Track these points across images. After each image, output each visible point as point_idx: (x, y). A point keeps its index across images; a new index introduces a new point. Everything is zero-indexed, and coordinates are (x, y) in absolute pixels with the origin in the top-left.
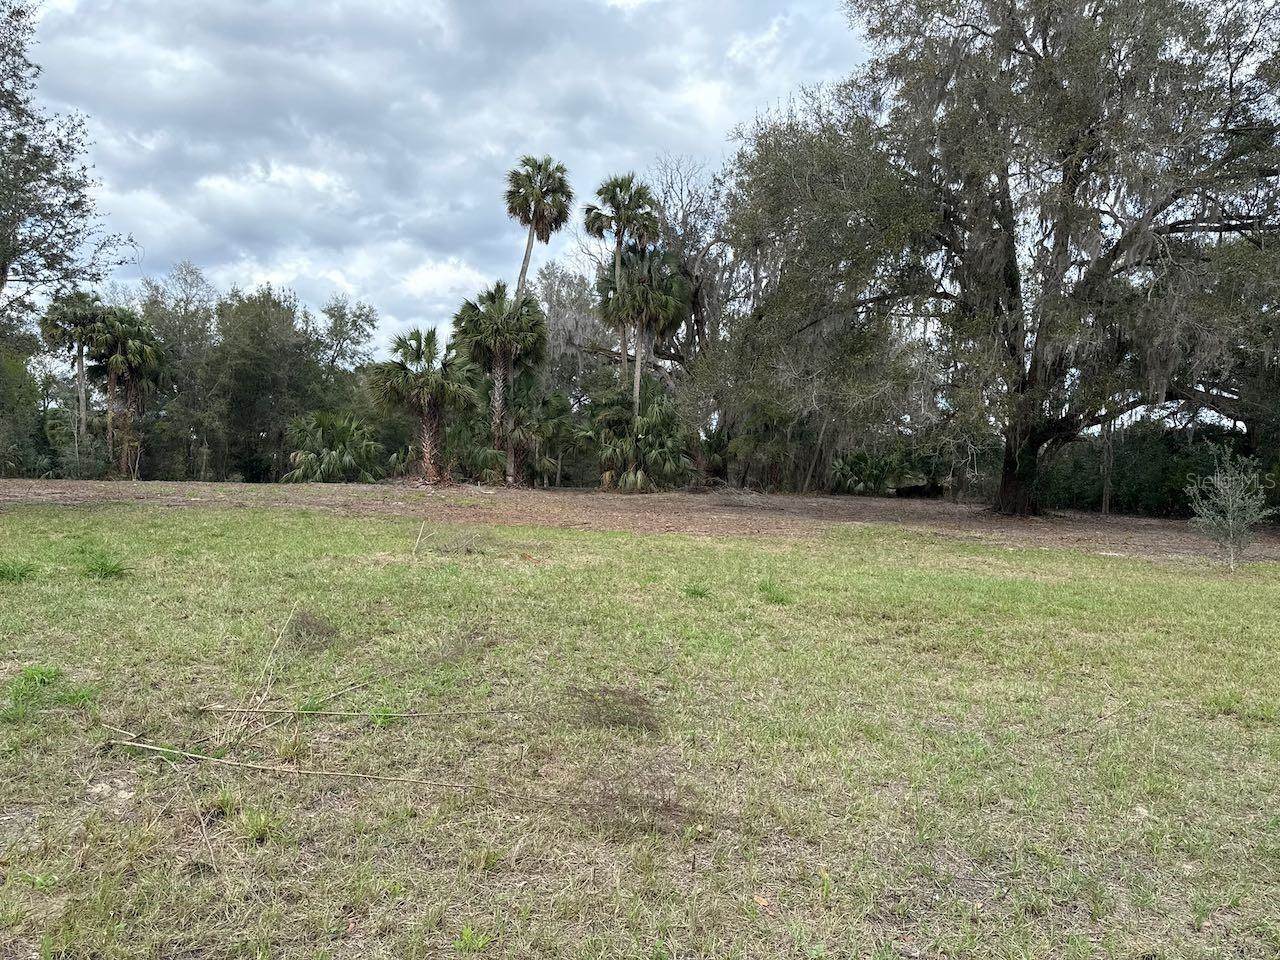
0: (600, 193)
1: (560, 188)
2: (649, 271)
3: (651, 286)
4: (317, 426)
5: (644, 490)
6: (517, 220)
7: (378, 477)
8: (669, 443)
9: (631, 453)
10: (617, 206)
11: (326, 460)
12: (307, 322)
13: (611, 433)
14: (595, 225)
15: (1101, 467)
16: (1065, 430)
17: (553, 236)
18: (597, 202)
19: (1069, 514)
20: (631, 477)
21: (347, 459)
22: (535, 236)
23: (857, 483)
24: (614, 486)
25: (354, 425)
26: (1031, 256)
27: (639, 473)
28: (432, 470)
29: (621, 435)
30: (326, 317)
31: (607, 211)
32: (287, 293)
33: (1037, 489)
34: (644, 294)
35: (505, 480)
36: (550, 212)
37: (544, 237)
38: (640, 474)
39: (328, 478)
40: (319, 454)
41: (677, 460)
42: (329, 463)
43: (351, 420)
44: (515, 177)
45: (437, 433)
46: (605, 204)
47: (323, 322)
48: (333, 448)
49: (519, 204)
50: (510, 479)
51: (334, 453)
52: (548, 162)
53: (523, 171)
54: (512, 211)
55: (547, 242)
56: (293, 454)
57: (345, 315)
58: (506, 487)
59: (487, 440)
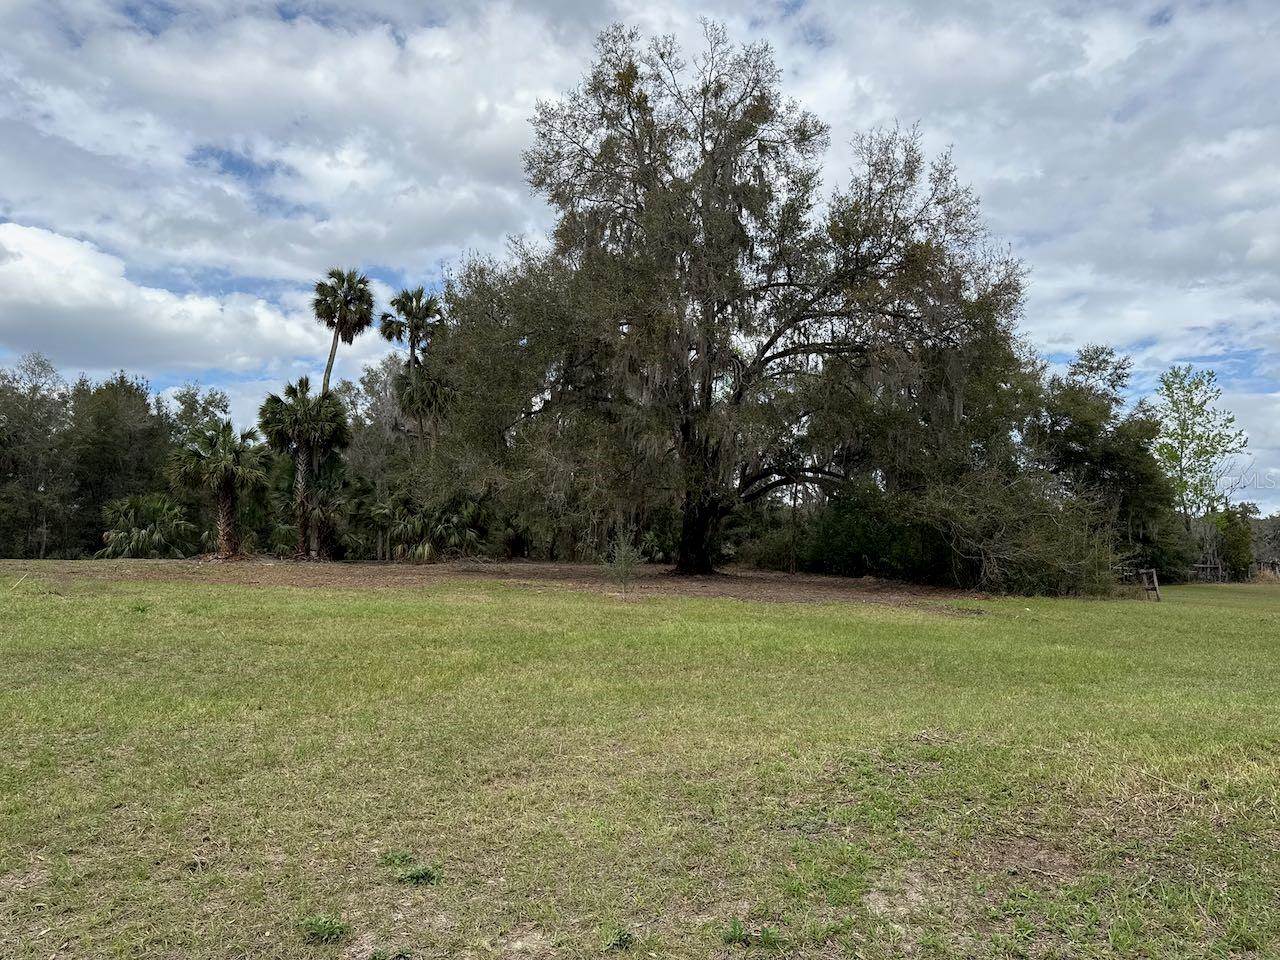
0: (392, 303)
1: (365, 299)
4: (130, 507)
5: (431, 560)
6: (324, 324)
7: (188, 554)
8: (455, 519)
10: (409, 314)
11: (135, 538)
12: (159, 408)
14: (390, 330)
17: (357, 339)
18: (393, 311)
20: (420, 548)
21: (156, 537)
22: (340, 337)
24: (404, 558)
25: (166, 506)
27: (427, 545)
28: (225, 544)
29: (411, 513)
30: (178, 403)
31: (402, 318)
32: (140, 381)
34: (434, 388)
35: (308, 554)
36: (353, 318)
37: (348, 339)
38: (427, 547)
39: (137, 554)
40: (129, 532)
41: (462, 532)
42: (138, 541)
43: (164, 503)
44: (322, 288)
45: (231, 512)
46: (399, 311)
47: (174, 408)
48: (144, 527)
49: (324, 311)
50: (313, 553)
51: (143, 531)
52: (352, 275)
53: (330, 282)
54: (319, 315)
55: (351, 343)
56: (106, 533)
57: (197, 401)
58: (309, 561)
59: (290, 518)
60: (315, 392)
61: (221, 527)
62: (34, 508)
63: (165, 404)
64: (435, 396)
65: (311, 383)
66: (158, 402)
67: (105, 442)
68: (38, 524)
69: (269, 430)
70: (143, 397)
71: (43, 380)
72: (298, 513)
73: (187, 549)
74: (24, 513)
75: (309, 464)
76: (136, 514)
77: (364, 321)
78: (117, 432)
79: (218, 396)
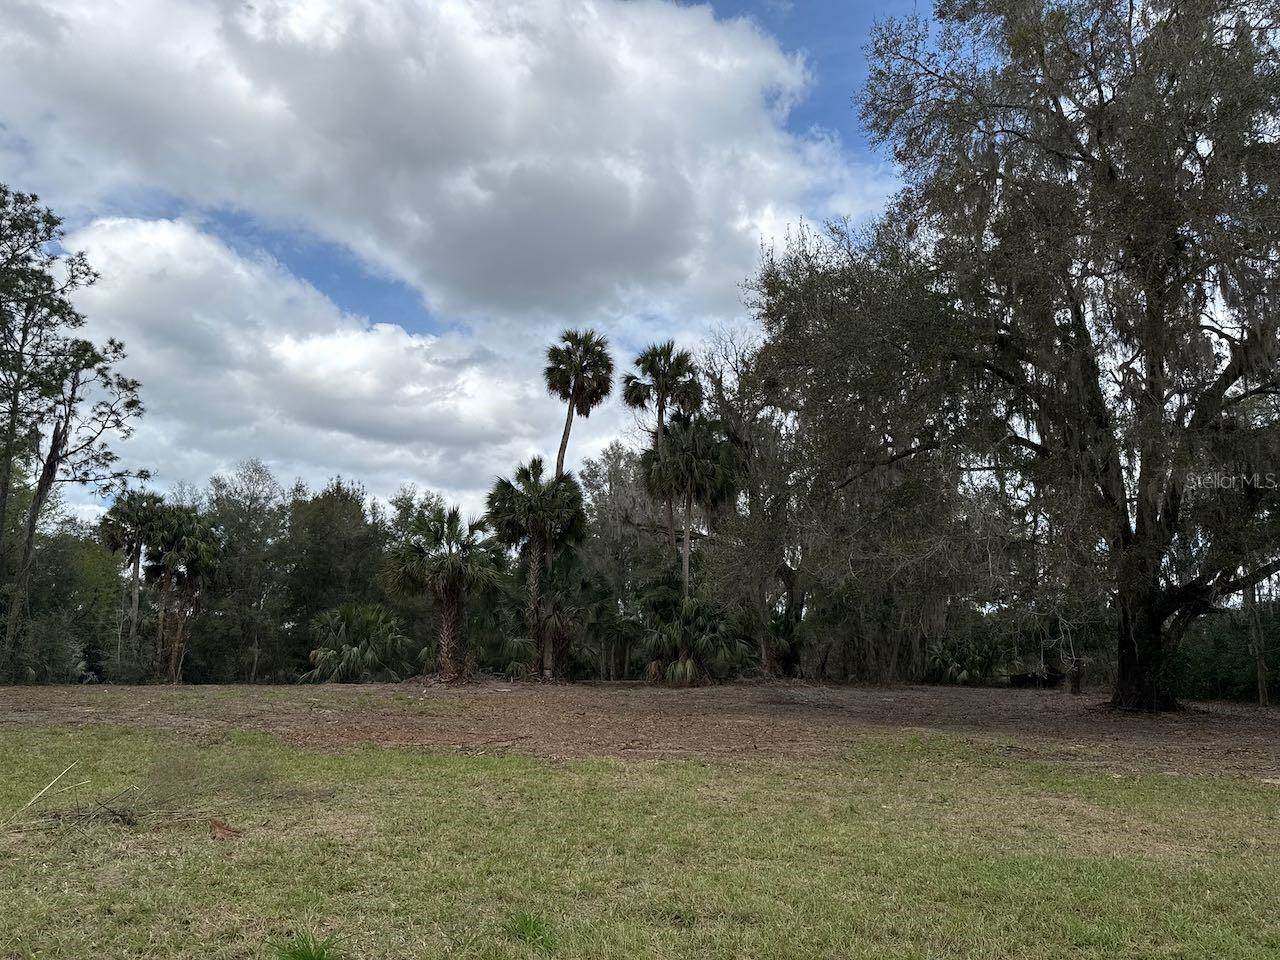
0: (638, 363)
1: (603, 363)
2: (694, 440)
3: (695, 454)
4: (342, 619)
5: (693, 684)
6: (557, 396)
7: (403, 676)
8: (722, 627)
9: (679, 639)
10: (655, 373)
11: (346, 657)
12: (374, 514)
13: (658, 617)
14: (635, 396)
15: (1250, 646)
16: (1195, 598)
17: (594, 411)
18: (637, 372)
19: (1214, 707)
20: (680, 666)
21: (369, 655)
22: (575, 410)
23: (960, 670)
24: (661, 680)
25: (381, 617)
26: (1116, 382)
27: (688, 662)
28: (449, 665)
29: (667, 619)
30: (394, 508)
31: (647, 380)
32: (356, 486)
33: (1165, 675)
34: (688, 463)
35: (542, 674)
36: (590, 387)
37: (584, 411)
38: (689, 664)
39: (349, 676)
40: (339, 649)
41: (731, 647)
42: (349, 661)
43: (379, 613)
44: (554, 354)
45: (456, 623)
46: (644, 373)
47: (390, 513)
48: (355, 643)
49: (557, 380)
50: (548, 673)
51: (355, 649)
52: (589, 337)
53: (562, 346)
54: (552, 387)
55: (587, 416)
56: (313, 652)
57: (412, 506)
58: (544, 683)
59: (522, 629)
60: (548, 474)
61: (445, 639)
62: (246, 626)
63: (381, 510)
64: (691, 472)
65: (544, 466)
66: (374, 507)
67: (320, 552)
68: (250, 642)
69: (499, 520)
70: (358, 504)
71: (260, 488)
72: (532, 621)
73: (403, 669)
74: (236, 631)
75: (543, 560)
76: (347, 627)
77: (602, 389)
78: (333, 541)
79: (434, 500)
